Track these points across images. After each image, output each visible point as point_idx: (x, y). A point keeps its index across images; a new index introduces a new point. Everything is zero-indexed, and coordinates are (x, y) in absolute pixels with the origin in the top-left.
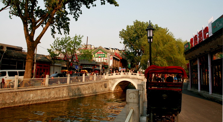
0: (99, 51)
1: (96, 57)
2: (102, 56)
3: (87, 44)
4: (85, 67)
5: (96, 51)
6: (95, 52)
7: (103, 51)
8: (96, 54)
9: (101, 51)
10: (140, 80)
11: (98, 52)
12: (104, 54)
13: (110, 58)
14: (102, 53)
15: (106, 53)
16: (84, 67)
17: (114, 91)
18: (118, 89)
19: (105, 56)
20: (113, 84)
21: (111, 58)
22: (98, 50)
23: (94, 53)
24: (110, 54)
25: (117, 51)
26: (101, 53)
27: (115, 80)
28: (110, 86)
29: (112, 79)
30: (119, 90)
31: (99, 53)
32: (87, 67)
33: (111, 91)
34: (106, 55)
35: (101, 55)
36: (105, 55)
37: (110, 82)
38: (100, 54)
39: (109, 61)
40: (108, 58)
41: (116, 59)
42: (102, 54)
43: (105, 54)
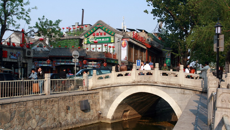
0: (98, 31)
1: (91, 44)
2: (103, 40)
3: (82, 23)
4: (62, 62)
5: (92, 31)
6: (89, 33)
7: (106, 30)
8: (91, 37)
9: (102, 31)
10: (187, 91)
11: (96, 33)
12: (107, 35)
13: (121, 45)
14: (105, 35)
15: (112, 34)
16: (59, 62)
17: (113, 119)
18: (128, 113)
19: (110, 40)
20: (109, 102)
21: (123, 44)
22: (95, 29)
23: (86, 35)
24: (121, 36)
25: (142, 35)
26: (101, 34)
27: (116, 90)
28: (102, 105)
29: (108, 88)
30: (130, 116)
31: (98, 35)
32: (66, 62)
33: (106, 119)
34: (112, 39)
35: (101, 38)
36: (110, 38)
37: (103, 97)
38: (100, 36)
39: (120, 51)
40: (116, 44)
41: (137, 47)
42: (103, 36)
43: (110, 36)
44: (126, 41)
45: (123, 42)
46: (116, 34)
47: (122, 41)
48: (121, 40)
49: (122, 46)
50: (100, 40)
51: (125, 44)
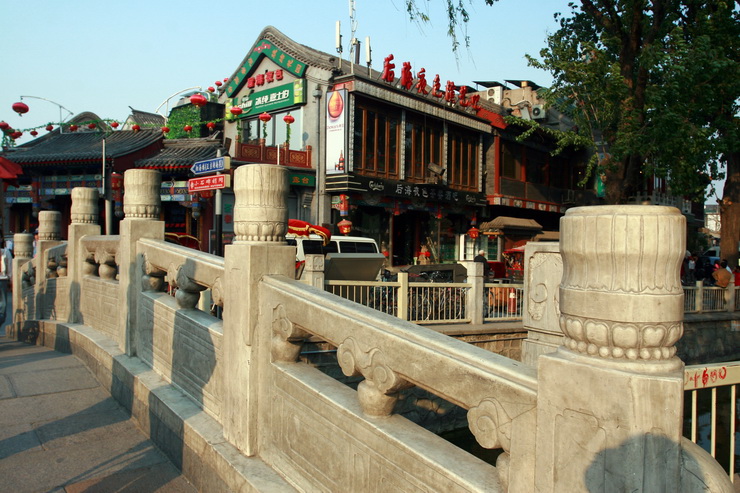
2: (273, 97)
5: (244, 72)
6: (238, 83)
7: (281, 59)
8: (244, 93)
9: (272, 67)
11: (255, 76)
12: (286, 79)
14: (280, 78)
15: (299, 70)
19: (292, 94)
21: (333, 104)
22: (251, 64)
24: (327, 75)
25: (521, 96)
26: (270, 79)
31: (261, 82)
34: (297, 89)
35: (270, 92)
36: (291, 87)
38: (265, 86)
40: (312, 106)
42: (275, 84)
43: (293, 79)
44: (342, 93)
45: (335, 98)
46: (310, 67)
47: (329, 95)
48: (325, 89)
49: (330, 115)
50: (266, 98)
51: (338, 106)
